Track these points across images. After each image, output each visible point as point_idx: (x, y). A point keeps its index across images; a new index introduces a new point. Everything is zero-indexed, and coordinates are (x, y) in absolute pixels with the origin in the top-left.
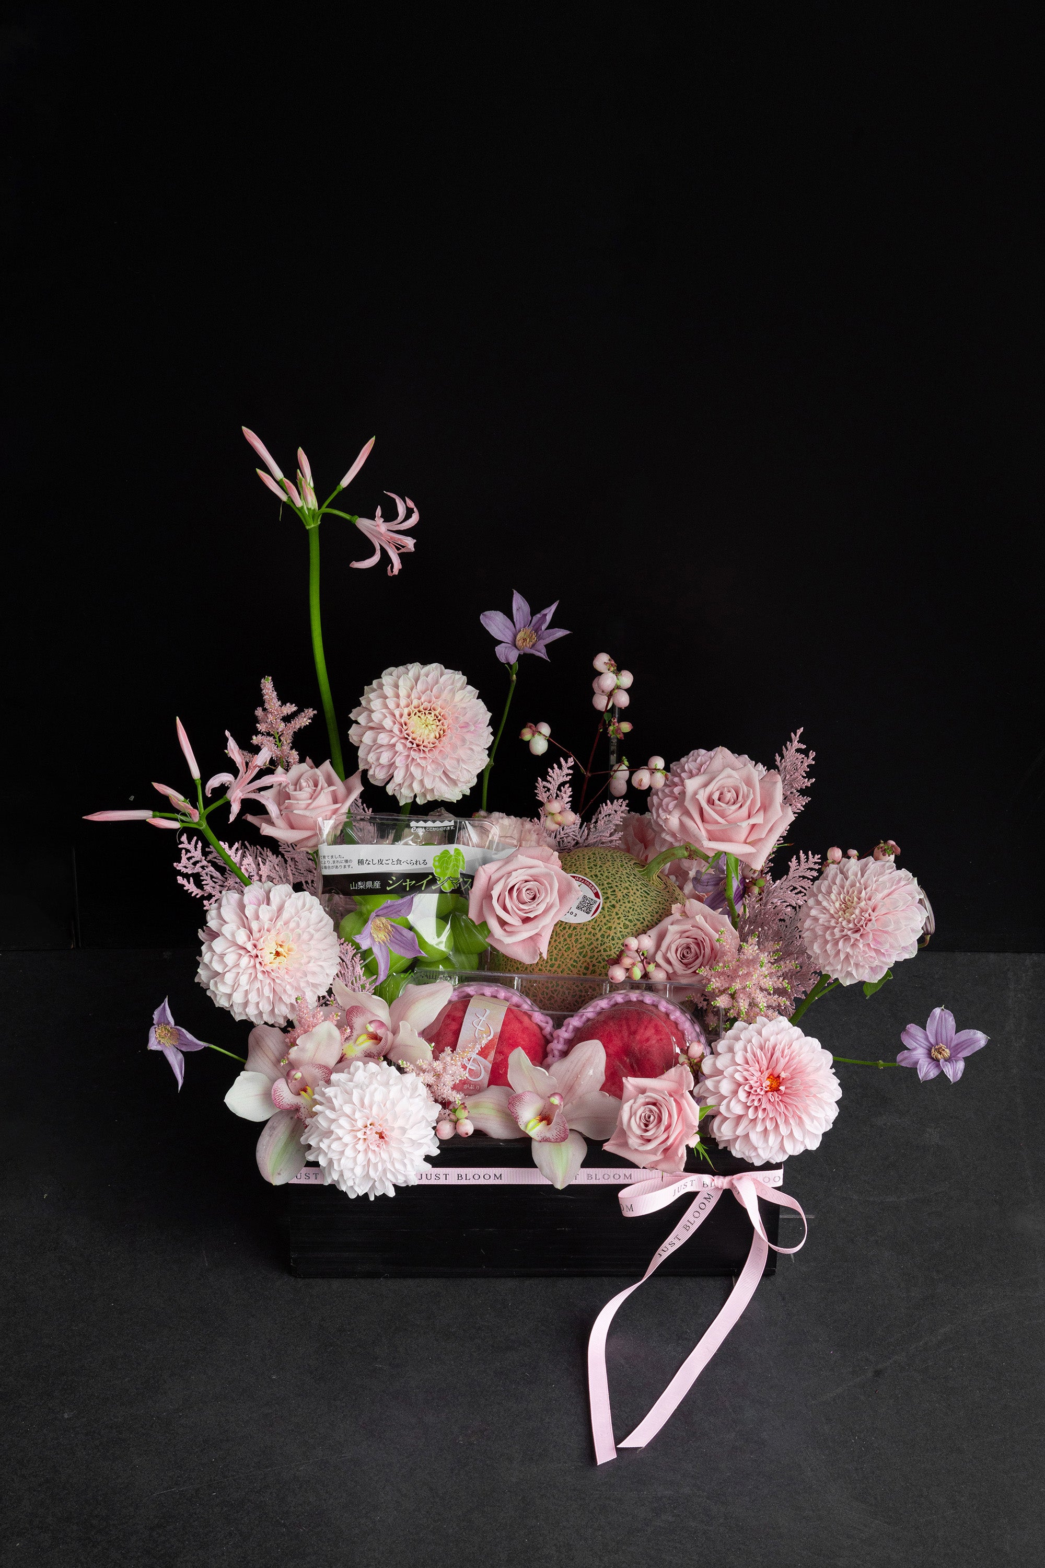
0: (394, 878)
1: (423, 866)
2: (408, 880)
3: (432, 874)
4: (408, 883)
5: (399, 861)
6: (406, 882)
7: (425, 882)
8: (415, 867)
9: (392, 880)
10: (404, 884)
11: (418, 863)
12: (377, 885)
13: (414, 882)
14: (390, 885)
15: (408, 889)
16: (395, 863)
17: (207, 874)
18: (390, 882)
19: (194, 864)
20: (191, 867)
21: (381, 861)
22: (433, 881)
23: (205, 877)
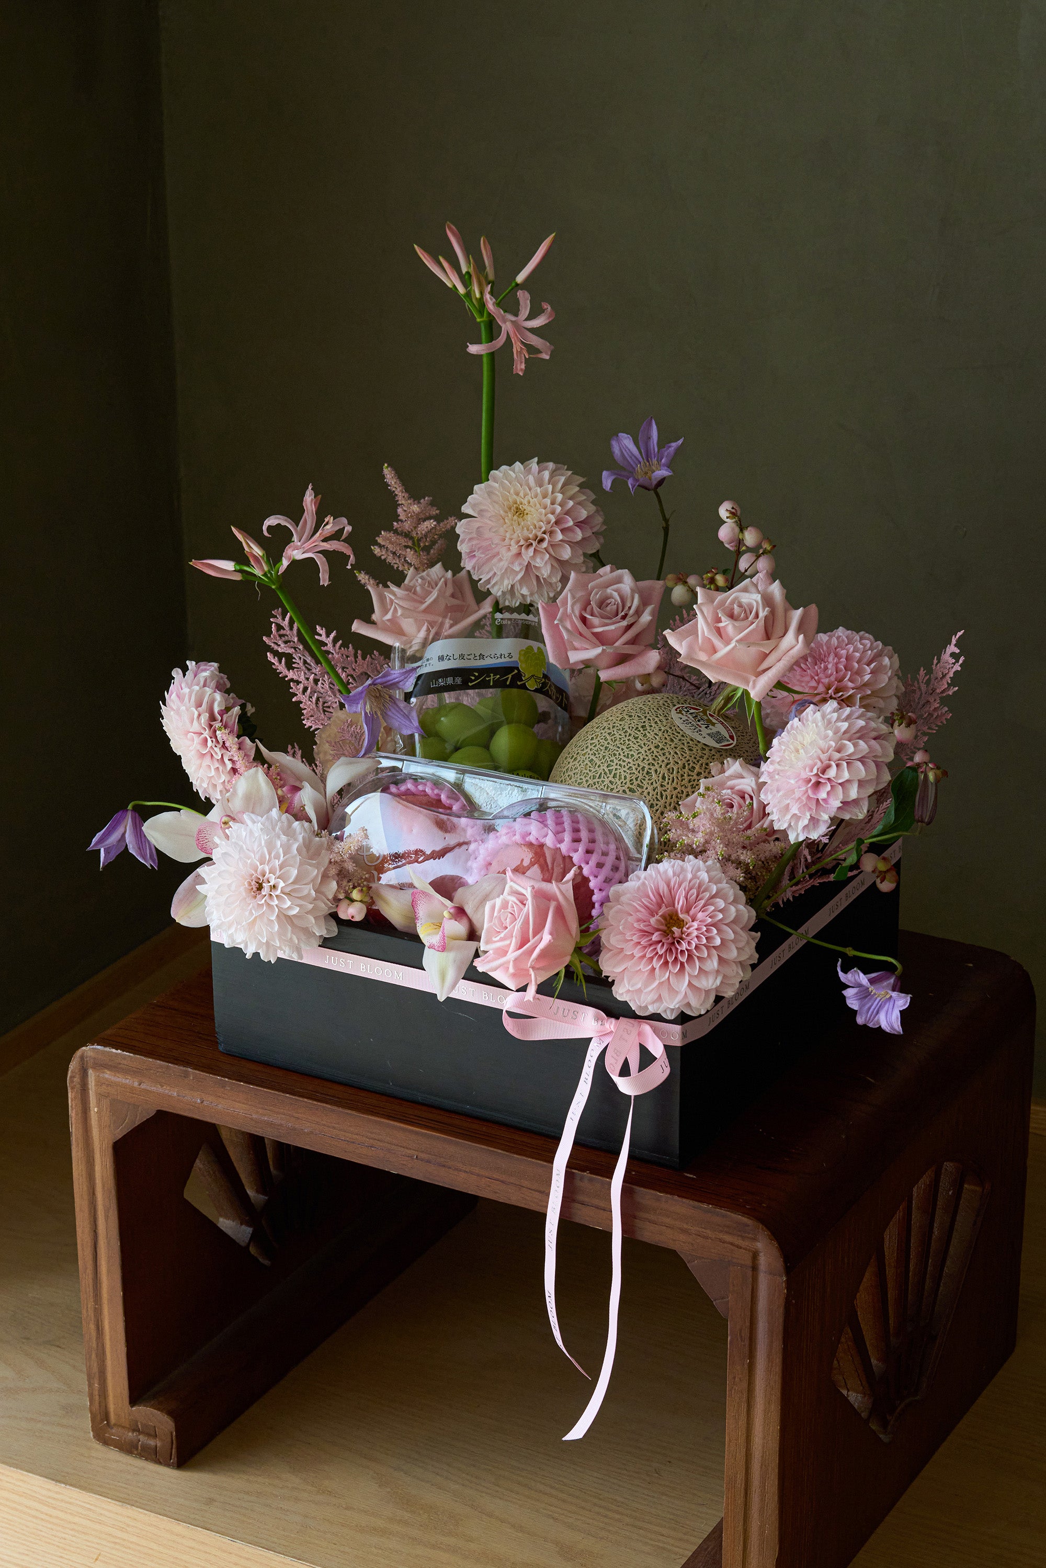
0: (477, 674)
1: (508, 659)
2: (492, 675)
3: (517, 669)
4: (492, 677)
5: (482, 656)
6: (490, 676)
7: (510, 676)
8: (499, 661)
9: (474, 676)
10: (487, 679)
11: (503, 656)
12: (459, 680)
13: (498, 676)
14: (472, 681)
15: (491, 684)
16: (478, 658)
17: (300, 658)
18: (473, 678)
19: (286, 642)
20: (282, 645)
21: (462, 657)
22: (519, 676)
23: (298, 661)
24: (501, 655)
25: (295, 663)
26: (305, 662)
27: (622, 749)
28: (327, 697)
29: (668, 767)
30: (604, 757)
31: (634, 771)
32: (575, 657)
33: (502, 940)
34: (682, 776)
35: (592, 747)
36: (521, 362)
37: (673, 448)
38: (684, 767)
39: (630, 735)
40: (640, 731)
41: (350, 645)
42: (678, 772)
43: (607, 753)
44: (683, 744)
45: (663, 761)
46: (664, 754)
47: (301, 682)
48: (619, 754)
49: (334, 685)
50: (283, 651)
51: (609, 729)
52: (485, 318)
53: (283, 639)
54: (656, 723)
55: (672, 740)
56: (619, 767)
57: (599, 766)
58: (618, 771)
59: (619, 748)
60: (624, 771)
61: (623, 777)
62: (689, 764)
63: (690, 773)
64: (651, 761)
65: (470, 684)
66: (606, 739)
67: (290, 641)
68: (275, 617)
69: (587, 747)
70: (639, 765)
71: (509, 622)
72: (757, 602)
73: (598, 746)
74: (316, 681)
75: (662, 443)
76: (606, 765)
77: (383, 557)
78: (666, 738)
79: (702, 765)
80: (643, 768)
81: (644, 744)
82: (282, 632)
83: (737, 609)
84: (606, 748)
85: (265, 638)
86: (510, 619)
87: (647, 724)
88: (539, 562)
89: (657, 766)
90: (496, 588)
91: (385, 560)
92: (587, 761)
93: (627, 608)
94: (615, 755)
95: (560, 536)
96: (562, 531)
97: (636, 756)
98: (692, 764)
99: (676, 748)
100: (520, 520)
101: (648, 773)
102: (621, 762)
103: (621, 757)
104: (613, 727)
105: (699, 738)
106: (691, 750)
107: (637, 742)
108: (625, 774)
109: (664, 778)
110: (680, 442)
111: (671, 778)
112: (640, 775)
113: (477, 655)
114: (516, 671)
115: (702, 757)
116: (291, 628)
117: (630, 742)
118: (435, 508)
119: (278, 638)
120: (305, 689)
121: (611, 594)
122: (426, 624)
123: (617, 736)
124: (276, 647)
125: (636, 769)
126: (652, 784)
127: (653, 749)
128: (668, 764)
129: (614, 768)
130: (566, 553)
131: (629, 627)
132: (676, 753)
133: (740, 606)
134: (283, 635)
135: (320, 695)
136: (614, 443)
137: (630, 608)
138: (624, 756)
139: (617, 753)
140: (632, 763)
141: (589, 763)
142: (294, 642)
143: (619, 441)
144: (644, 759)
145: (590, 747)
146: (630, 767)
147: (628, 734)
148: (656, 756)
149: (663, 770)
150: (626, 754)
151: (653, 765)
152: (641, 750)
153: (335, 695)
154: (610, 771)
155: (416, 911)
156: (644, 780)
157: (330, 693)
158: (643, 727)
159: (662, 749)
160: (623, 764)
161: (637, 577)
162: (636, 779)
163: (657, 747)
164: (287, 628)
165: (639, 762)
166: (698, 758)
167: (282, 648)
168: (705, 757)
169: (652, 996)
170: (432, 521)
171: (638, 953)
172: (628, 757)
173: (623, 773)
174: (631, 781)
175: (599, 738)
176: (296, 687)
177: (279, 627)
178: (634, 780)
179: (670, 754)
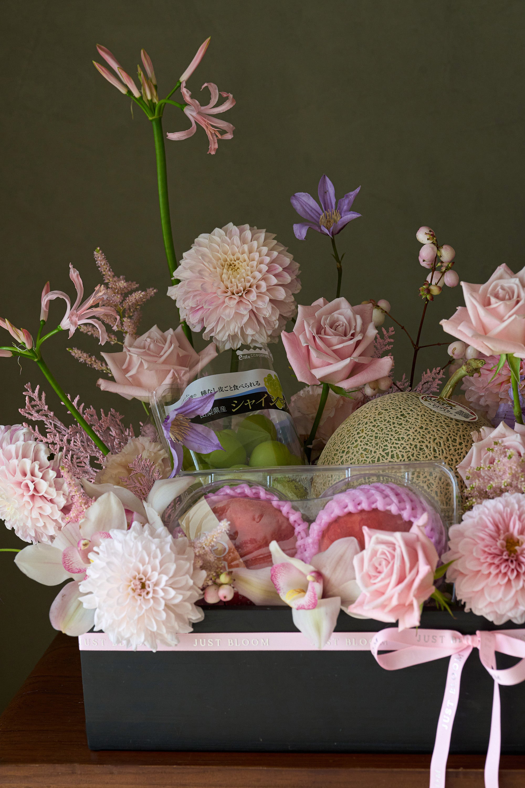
0: (236, 402)
1: (257, 387)
2: (248, 400)
3: (266, 393)
4: (249, 403)
5: (236, 387)
6: (248, 402)
7: (263, 399)
8: (250, 388)
9: (234, 403)
10: (246, 404)
11: (252, 385)
12: (224, 409)
13: (254, 401)
14: (234, 408)
15: (250, 408)
16: (233, 389)
17: (51, 423)
18: (234, 405)
19: (38, 412)
20: (36, 415)
21: (221, 389)
22: (269, 400)
23: (49, 426)
24: (251, 384)
25: (47, 428)
26: (55, 426)
27: (392, 435)
28: (80, 454)
29: (436, 441)
30: (377, 444)
31: (409, 449)
32: (319, 373)
33: (382, 580)
34: (449, 447)
35: (361, 439)
36: (215, 143)
37: (352, 196)
38: (448, 440)
39: (394, 423)
40: (400, 419)
41: (91, 407)
42: (445, 445)
43: (378, 441)
44: (441, 422)
45: (430, 438)
46: (429, 432)
47: (56, 444)
48: (391, 439)
49: (84, 442)
50: (36, 419)
51: (371, 422)
52: (156, 116)
53: (35, 408)
54: (411, 410)
55: (431, 421)
56: (394, 449)
57: (375, 452)
58: (394, 452)
59: (388, 435)
60: (400, 451)
61: (400, 456)
62: (451, 437)
63: (454, 444)
64: (420, 439)
65: (234, 411)
66: (373, 431)
67: (42, 410)
68: (26, 390)
69: (356, 441)
70: (411, 444)
71: (249, 357)
72: (517, 285)
73: (367, 438)
74: (69, 441)
75: (339, 195)
76: (381, 450)
77: (90, 333)
78: (425, 421)
79: (460, 436)
80: (416, 446)
81: (410, 427)
82: (33, 403)
83: (501, 293)
84: (376, 437)
85: (19, 410)
86: (248, 355)
87: (404, 412)
88: (260, 304)
89: (427, 443)
90: (221, 335)
91: (92, 334)
92: (361, 451)
93: (353, 327)
94: (386, 441)
95: (274, 281)
96: (275, 276)
97: (406, 438)
98: (453, 437)
99: (436, 426)
100: (235, 273)
101: (421, 449)
102: (395, 445)
103: (393, 441)
104: (375, 420)
105: (452, 416)
106: (448, 426)
107: (403, 427)
108: (402, 453)
109: (435, 451)
110: (358, 190)
111: (440, 450)
112: (415, 452)
113: (232, 386)
114: (266, 395)
115: (458, 430)
116: (40, 399)
117: (397, 429)
118: (135, 282)
119: (31, 409)
120: (61, 449)
121: (338, 318)
122: (172, 371)
123: (382, 426)
124: (30, 417)
125: (410, 448)
126: (426, 457)
127: (419, 430)
128: (434, 440)
129: (390, 450)
130: (281, 294)
131: (358, 343)
132: (438, 430)
133: (503, 288)
134: (35, 406)
135: (74, 453)
136: (294, 202)
137: (355, 326)
138: (396, 440)
139: (388, 439)
140: (405, 444)
141: (363, 452)
142: (45, 410)
143: (297, 199)
144: (414, 439)
145: (359, 440)
146: (404, 447)
147: (391, 423)
148: (423, 435)
149: (433, 445)
150: (396, 438)
151: (423, 442)
152: (408, 433)
153: (86, 451)
154: (387, 454)
155: (276, 583)
156: (419, 455)
157: (82, 449)
158: (402, 415)
159: (426, 429)
160: (397, 446)
161: (352, 303)
162: (413, 455)
163: (421, 428)
164: (37, 399)
165: (411, 441)
166: (456, 432)
167: (36, 417)
168: (461, 430)
169: (510, 604)
170: (140, 292)
171: (494, 571)
172: (399, 440)
173: (399, 453)
174: (408, 457)
175: (365, 432)
176: (54, 448)
177: (31, 399)
178: (411, 457)
179: (434, 431)
